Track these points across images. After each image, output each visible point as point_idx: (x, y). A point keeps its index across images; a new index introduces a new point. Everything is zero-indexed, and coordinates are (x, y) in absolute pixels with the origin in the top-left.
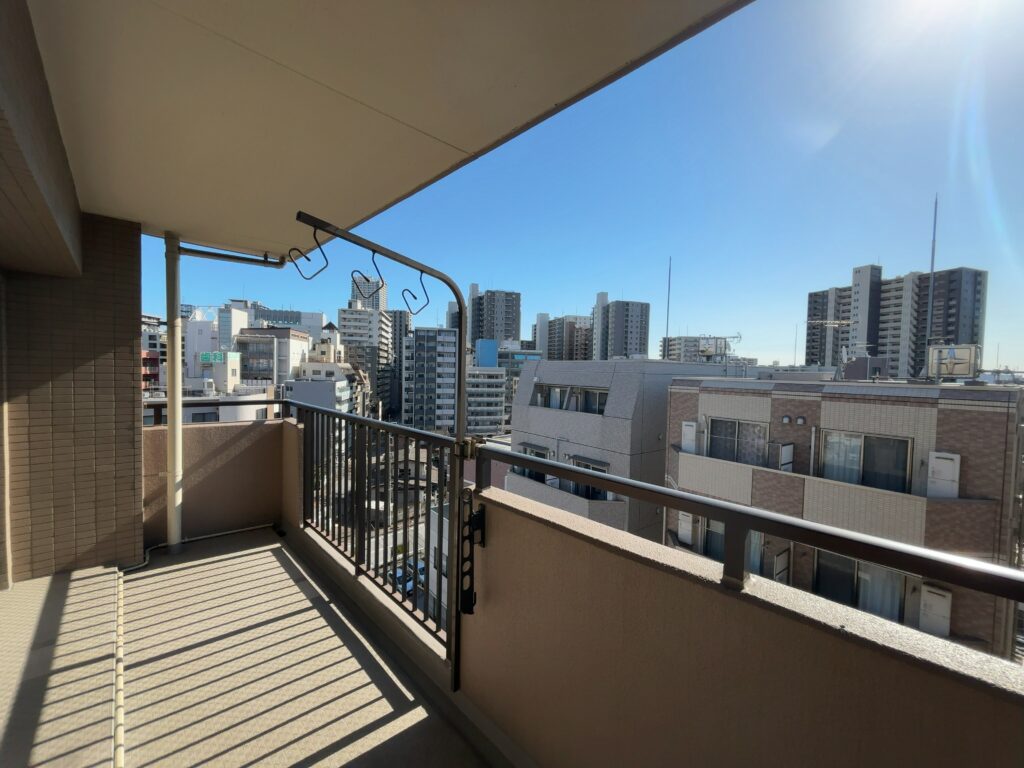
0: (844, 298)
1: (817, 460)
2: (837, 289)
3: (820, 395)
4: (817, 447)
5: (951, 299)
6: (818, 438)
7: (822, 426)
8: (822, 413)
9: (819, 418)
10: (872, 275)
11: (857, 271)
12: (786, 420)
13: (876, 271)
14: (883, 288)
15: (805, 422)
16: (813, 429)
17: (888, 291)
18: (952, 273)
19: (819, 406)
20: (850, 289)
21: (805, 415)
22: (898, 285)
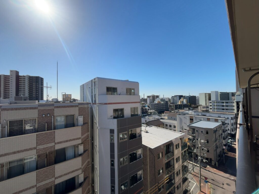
0: (7, 78)
1: (54, 125)
2: (4, 75)
3: (54, 107)
4: (54, 121)
5: (37, 83)
6: (54, 119)
7: (55, 115)
8: (55, 112)
9: (54, 113)
10: (16, 74)
11: (11, 71)
12: (44, 116)
13: (17, 73)
14: (20, 77)
15: (50, 115)
16: (53, 116)
17: (21, 79)
18: (37, 77)
19: (54, 110)
20: (9, 76)
21: (50, 113)
22: (24, 78)
